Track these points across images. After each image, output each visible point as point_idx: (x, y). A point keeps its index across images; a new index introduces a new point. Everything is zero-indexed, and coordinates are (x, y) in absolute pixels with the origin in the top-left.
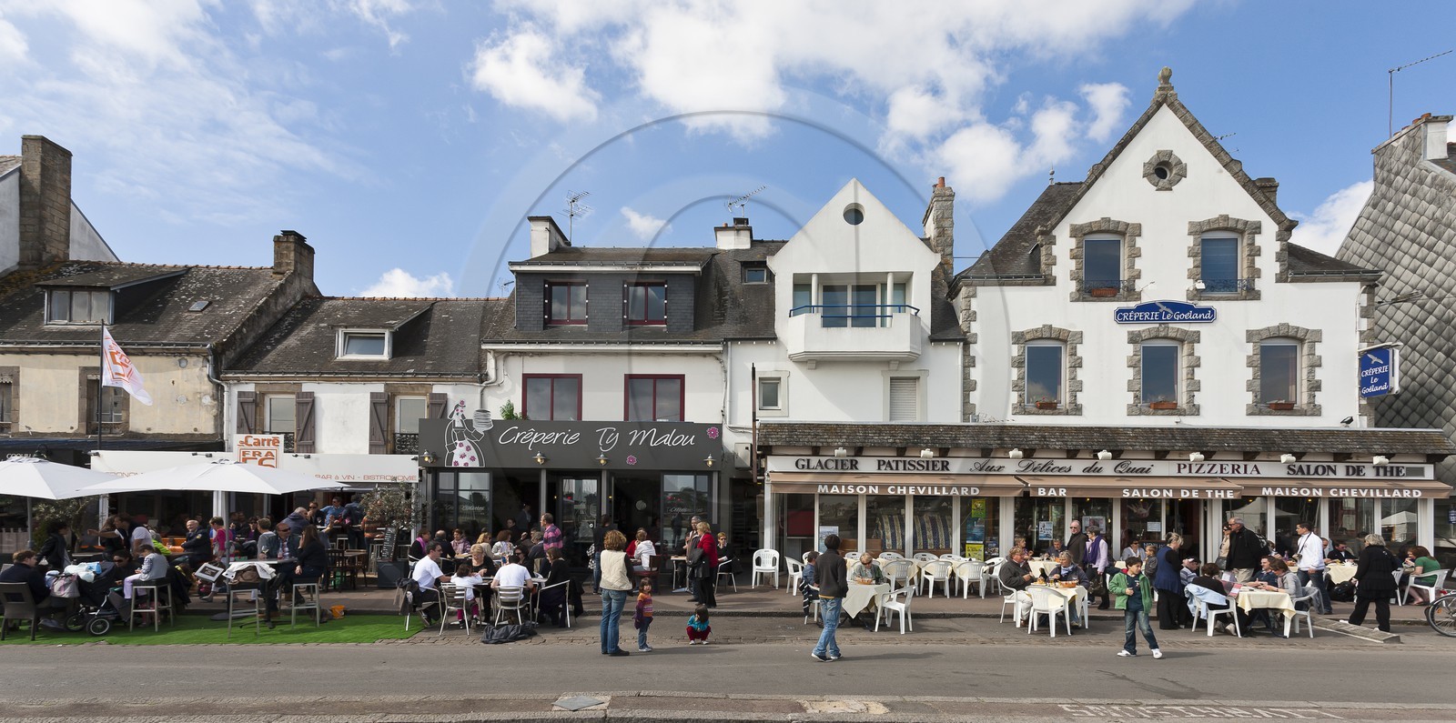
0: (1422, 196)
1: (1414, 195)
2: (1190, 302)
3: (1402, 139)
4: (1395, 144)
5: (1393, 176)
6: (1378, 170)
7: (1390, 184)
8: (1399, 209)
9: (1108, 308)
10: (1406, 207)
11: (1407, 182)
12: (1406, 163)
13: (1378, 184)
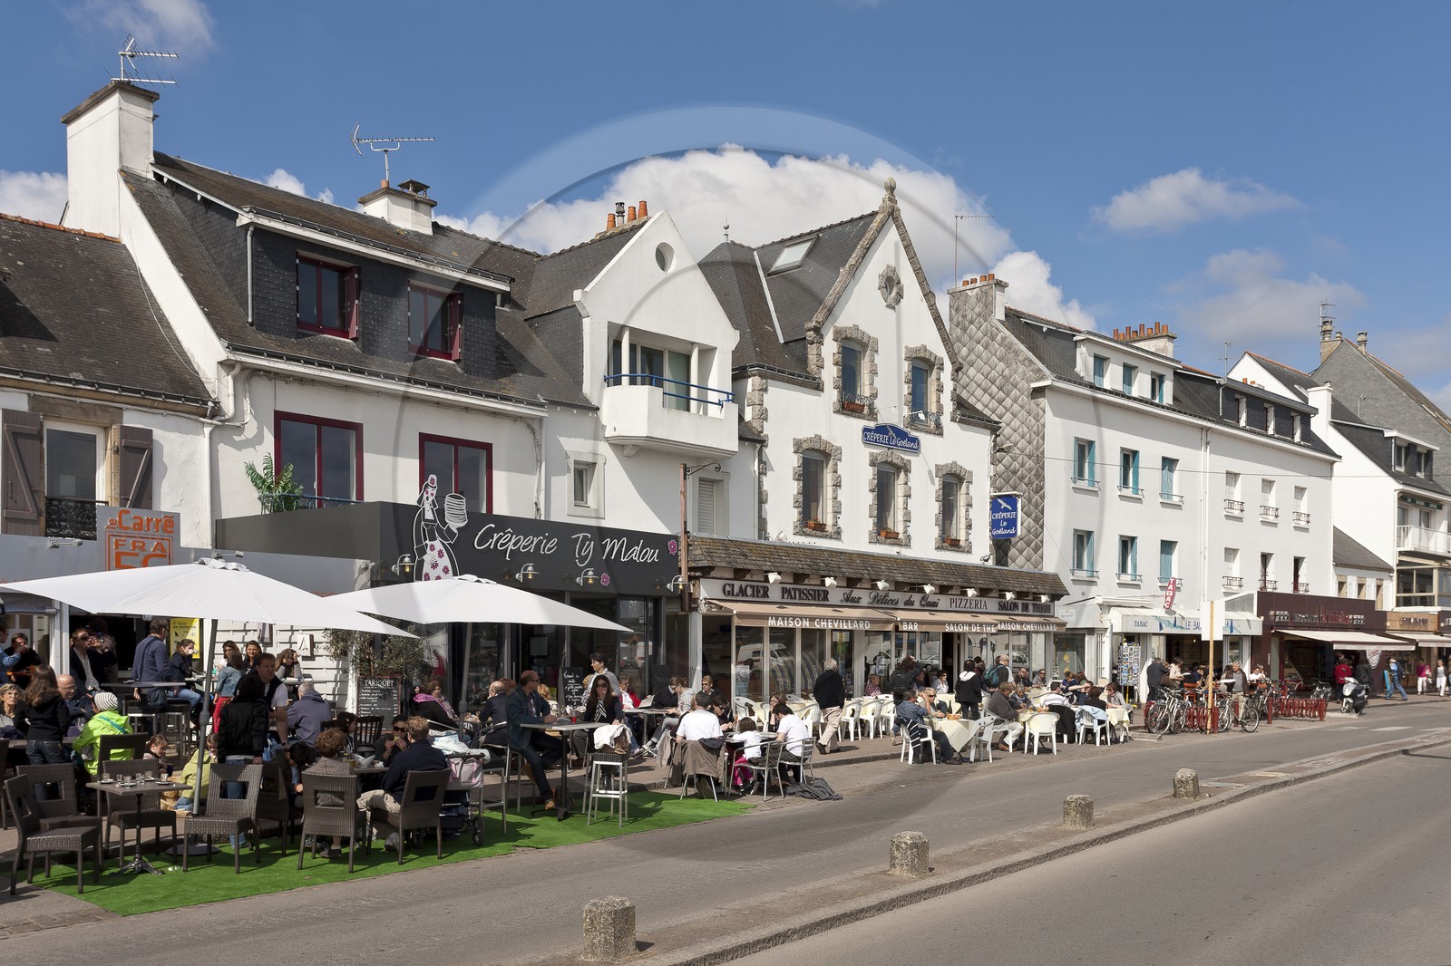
0: (993, 352)
1: (986, 347)
2: (905, 430)
3: (975, 290)
4: (968, 292)
5: (967, 323)
6: (953, 312)
7: (965, 330)
8: (973, 357)
9: (857, 425)
10: (979, 356)
11: (980, 334)
12: (979, 315)
13: (953, 326)
